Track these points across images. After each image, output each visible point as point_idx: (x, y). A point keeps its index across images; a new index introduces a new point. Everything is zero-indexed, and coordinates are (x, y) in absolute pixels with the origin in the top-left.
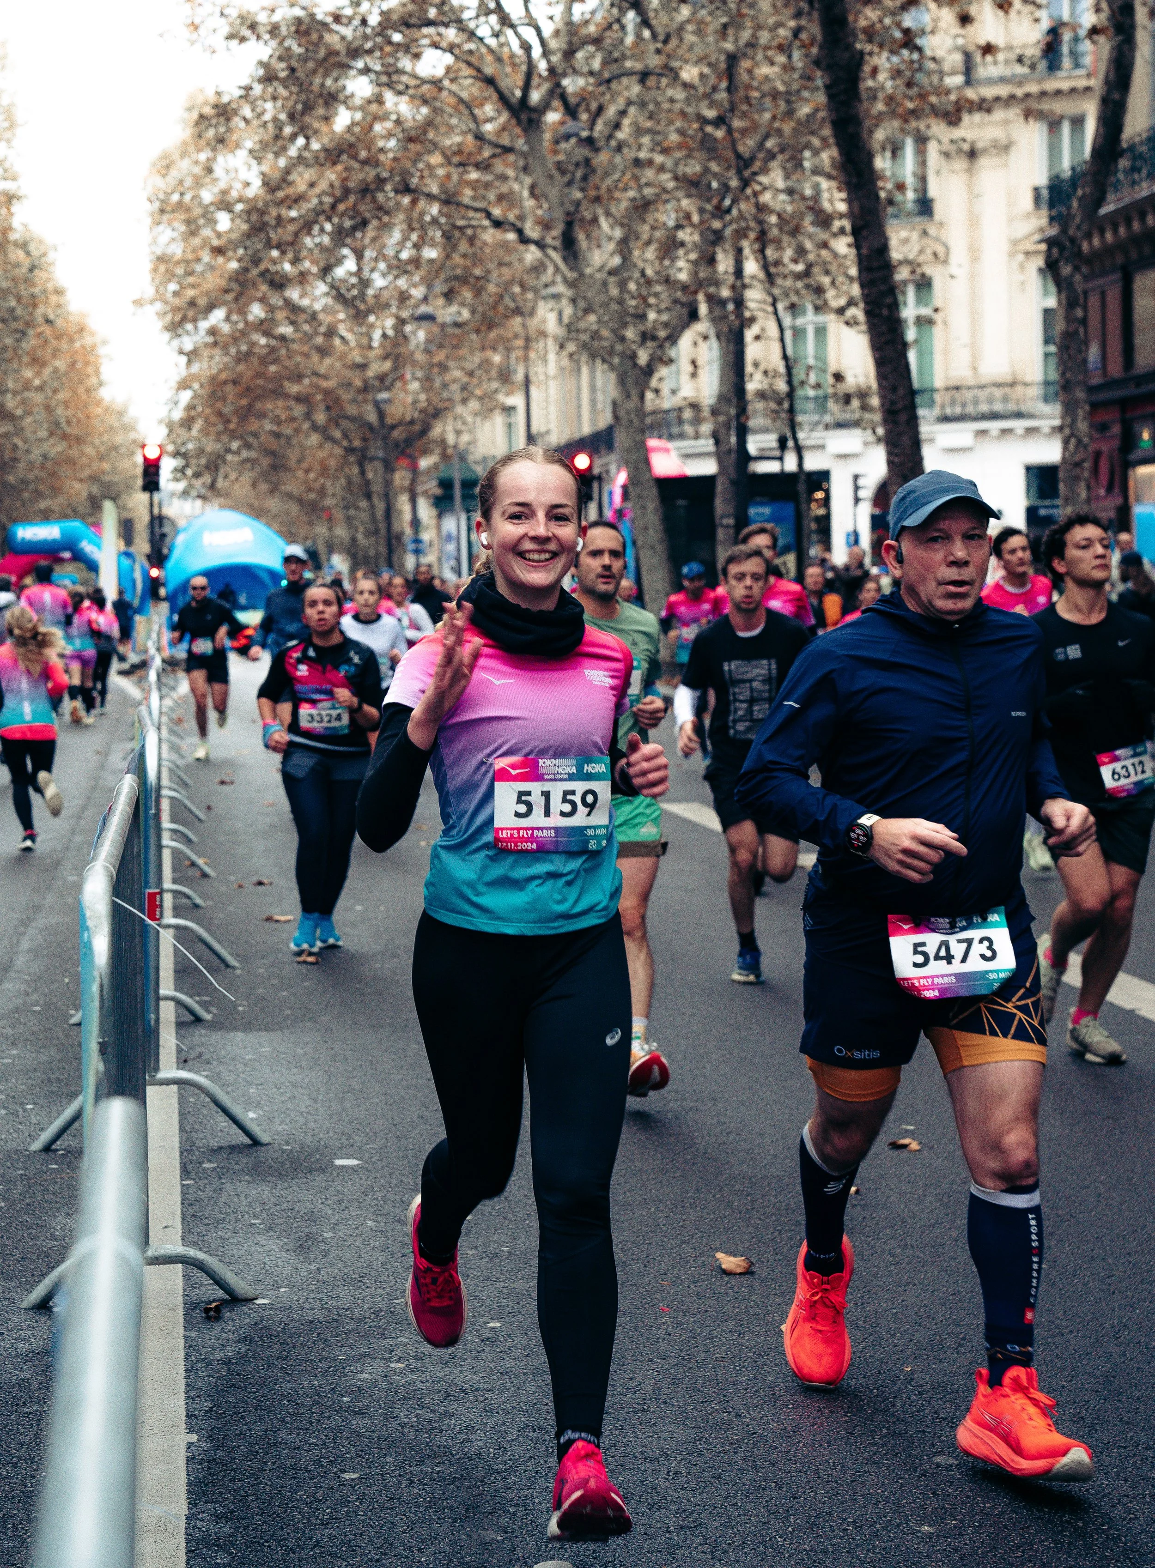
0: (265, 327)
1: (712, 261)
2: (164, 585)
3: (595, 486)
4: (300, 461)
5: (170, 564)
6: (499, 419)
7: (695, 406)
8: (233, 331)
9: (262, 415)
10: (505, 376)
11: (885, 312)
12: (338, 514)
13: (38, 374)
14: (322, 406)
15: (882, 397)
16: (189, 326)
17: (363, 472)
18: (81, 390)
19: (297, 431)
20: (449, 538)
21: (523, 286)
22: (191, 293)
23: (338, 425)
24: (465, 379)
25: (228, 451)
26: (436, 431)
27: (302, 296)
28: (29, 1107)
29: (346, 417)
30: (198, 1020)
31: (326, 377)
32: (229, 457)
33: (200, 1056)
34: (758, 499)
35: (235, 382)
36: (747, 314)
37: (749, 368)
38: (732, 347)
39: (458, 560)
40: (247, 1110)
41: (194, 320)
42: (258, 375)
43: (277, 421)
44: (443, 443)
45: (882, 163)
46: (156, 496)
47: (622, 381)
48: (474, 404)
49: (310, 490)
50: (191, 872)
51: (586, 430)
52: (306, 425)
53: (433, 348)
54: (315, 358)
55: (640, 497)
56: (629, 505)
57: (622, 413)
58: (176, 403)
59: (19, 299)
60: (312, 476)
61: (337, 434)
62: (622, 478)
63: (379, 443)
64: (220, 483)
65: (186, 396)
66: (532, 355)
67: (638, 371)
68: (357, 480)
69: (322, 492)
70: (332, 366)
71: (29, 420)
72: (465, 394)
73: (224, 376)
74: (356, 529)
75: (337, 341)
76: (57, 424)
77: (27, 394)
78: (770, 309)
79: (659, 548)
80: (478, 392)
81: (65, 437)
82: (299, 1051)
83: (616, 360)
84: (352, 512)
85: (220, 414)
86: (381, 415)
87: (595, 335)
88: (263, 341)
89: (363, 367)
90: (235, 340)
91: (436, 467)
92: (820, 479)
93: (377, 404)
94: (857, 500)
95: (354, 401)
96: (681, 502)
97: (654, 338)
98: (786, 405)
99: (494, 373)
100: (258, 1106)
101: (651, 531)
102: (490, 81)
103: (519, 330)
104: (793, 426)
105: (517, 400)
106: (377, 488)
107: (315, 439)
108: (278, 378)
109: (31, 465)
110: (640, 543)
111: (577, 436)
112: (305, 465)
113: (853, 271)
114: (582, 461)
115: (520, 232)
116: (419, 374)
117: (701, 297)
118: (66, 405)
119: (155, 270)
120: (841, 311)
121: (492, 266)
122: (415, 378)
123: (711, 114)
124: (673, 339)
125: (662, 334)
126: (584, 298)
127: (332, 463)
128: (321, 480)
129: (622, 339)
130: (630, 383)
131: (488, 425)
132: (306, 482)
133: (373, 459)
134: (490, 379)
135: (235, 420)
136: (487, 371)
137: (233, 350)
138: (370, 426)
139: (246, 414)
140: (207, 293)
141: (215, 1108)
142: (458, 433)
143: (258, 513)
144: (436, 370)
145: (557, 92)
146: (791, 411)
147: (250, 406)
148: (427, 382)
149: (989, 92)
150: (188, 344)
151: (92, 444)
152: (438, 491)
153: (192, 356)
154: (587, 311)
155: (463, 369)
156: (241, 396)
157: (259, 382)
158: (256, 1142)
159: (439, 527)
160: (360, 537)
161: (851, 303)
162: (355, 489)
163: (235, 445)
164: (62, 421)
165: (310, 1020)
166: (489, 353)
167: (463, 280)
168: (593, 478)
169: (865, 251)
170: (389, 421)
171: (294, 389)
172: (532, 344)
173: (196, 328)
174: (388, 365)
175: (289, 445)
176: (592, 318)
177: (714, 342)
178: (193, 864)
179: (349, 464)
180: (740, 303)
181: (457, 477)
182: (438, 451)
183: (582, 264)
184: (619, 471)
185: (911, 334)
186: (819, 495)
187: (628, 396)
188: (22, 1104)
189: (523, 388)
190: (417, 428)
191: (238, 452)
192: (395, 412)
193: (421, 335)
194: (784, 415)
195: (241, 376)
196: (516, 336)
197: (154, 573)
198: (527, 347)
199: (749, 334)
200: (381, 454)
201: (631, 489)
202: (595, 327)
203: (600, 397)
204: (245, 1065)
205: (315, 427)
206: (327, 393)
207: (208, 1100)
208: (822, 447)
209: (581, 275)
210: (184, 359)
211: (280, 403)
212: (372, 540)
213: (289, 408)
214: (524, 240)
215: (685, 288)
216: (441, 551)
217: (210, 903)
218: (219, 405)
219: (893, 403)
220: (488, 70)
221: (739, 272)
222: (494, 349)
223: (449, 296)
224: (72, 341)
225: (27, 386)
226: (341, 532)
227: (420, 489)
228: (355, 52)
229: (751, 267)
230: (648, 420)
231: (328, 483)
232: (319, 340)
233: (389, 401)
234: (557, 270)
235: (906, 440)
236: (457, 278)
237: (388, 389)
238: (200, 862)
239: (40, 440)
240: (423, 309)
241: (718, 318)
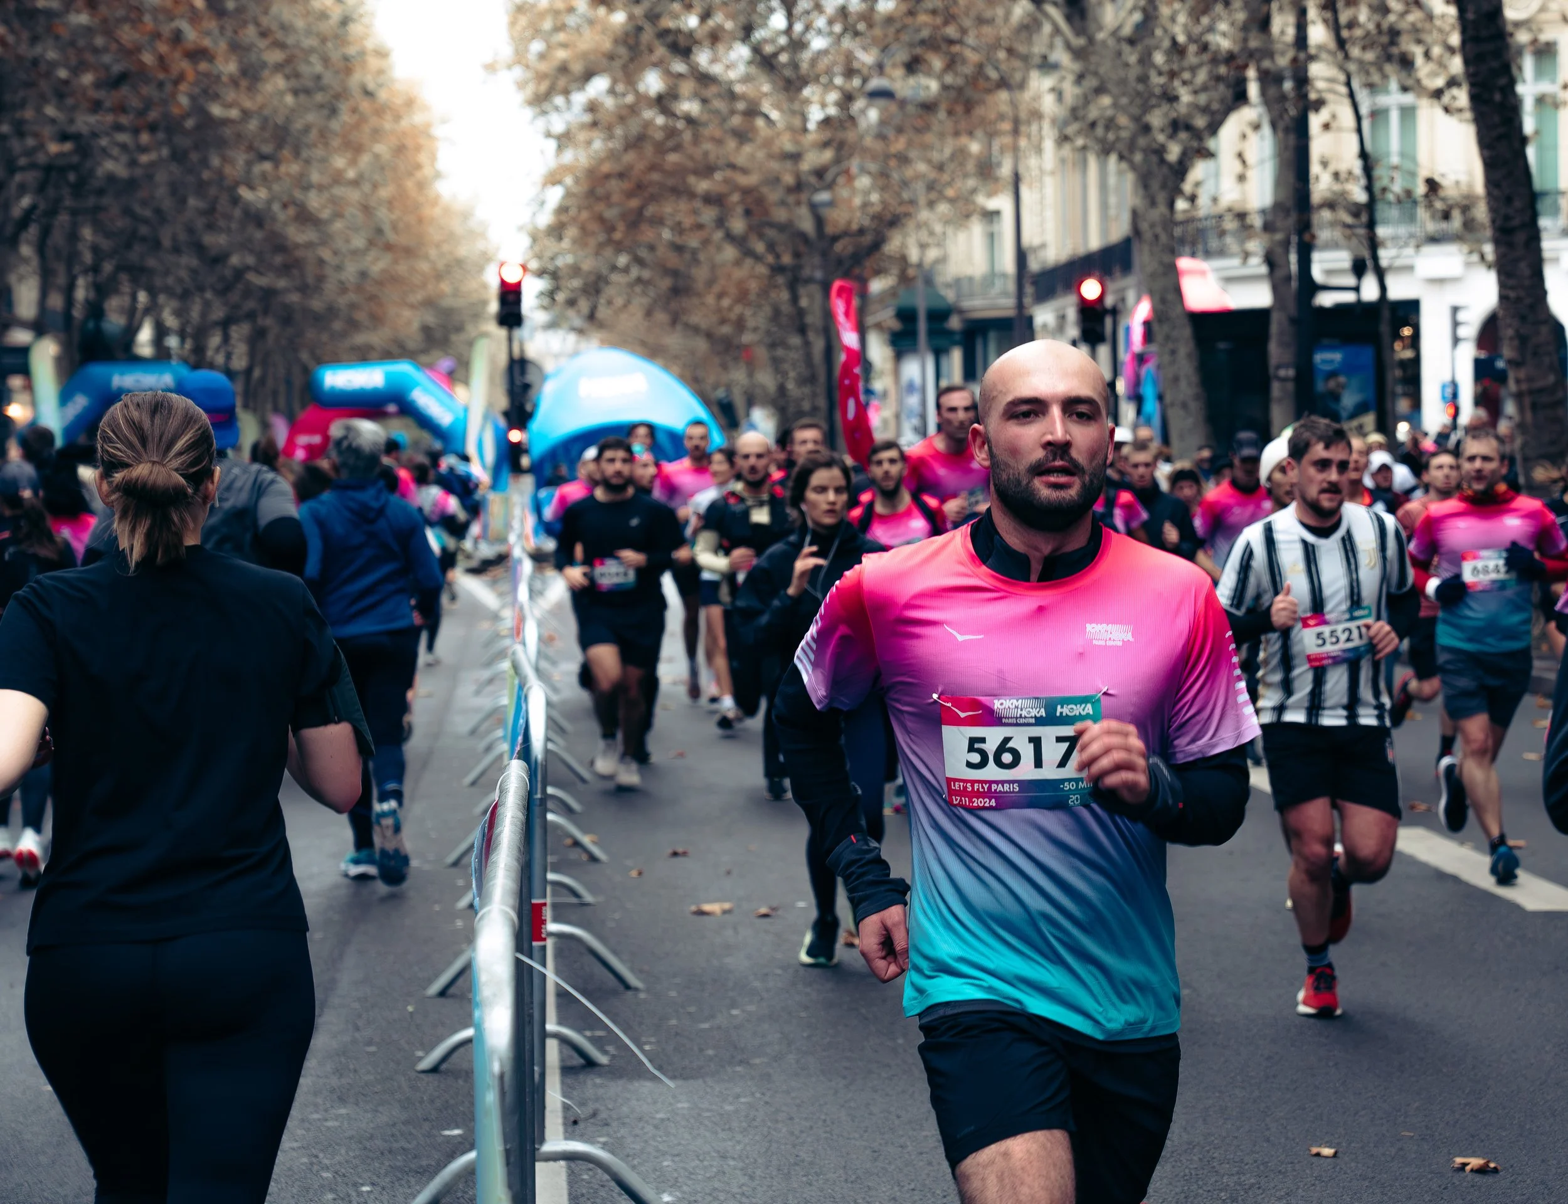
0: (663, 102)
1: (1264, 24)
2: (526, 451)
3: (1108, 321)
4: (710, 283)
5: (535, 425)
6: (977, 229)
7: (1241, 216)
8: (618, 107)
9: (658, 221)
10: (986, 170)
11: (1498, 97)
12: (761, 353)
13: (353, 162)
14: (739, 210)
15: (1492, 210)
16: (559, 100)
17: (795, 299)
18: (410, 184)
19: (706, 242)
20: (911, 388)
21: (1010, 51)
22: (561, 54)
23: (761, 236)
24: (933, 175)
25: (614, 268)
26: (894, 244)
27: (714, 60)
28: (366, 1189)
29: (772, 225)
30: (590, 1064)
31: (745, 171)
32: (615, 277)
33: (594, 1115)
34: (1326, 341)
35: (621, 175)
36: (1313, 96)
37: (1315, 168)
38: (1292, 140)
39: (923, 417)
40: (660, 1191)
41: (566, 92)
42: (653, 167)
43: (678, 228)
44: (903, 259)
46: (517, 333)
47: (1144, 181)
48: (944, 208)
49: (723, 321)
50: (575, 854)
51: (1095, 243)
52: (719, 235)
53: (891, 133)
54: (732, 144)
55: (1168, 338)
56: (1153, 348)
57: (1144, 226)
58: (543, 203)
59: (326, 60)
60: (726, 302)
61: (760, 247)
62: (1142, 310)
63: (817, 260)
64: (603, 312)
65: (555, 195)
66: (1023, 143)
67: (1165, 170)
68: (786, 308)
69: (740, 325)
70: (752, 157)
71: (338, 225)
72: (933, 195)
73: (606, 168)
74: (785, 374)
75: (760, 122)
76: (379, 231)
77: (338, 191)
78: (1343, 90)
79: (1194, 406)
80: (950, 192)
81: (388, 247)
82: (729, 1108)
83: (1138, 157)
84: (780, 352)
85: (601, 219)
86: (820, 222)
87: (1110, 124)
88: (660, 120)
89: (795, 157)
90: (622, 119)
91: (892, 293)
92: (1409, 310)
93: (814, 208)
94: (1456, 341)
95: (783, 203)
96: (1222, 345)
97: (1188, 127)
98: (1364, 218)
99: (970, 166)
100: (675, 1185)
101: (1183, 384)
103: (1005, 108)
104: (1374, 244)
105: (1002, 203)
106: (814, 319)
107: (730, 253)
108: (681, 172)
109: (343, 289)
110: (1168, 399)
111: (1081, 251)
112: (716, 289)
113: (1455, 39)
114: (1091, 289)
116: (873, 167)
117: (1251, 73)
118: (390, 204)
119: (513, 23)
120: (1438, 94)
121: (967, 23)
122: (863, 170)
124: (1214, 128)
125: (1200, 122)
126: (1096, 74)
127: (753, 286)
128: (738, 309)
129: (1147, 129)
130: (1155, 185)
131: (962, 236)
132: (719, 310)
133: (809, 281)
134: (966, 176)
135: (621, 227)
136: (962, 164)
137: (619, 131)
138: (803, 236)
139: (635, 220)
140: (584, 56)
141: (617, 1189)
142: (923, 246)
143: (652, 351)
144: (893, 163)
146: (1371, 225)
147: (640, 211)
148: (883, 176)
150: (558, 124)
151: (426, 257)
152: (896, 325)
153: (564, 140)
154: (1100, 90)
155: (929, 162)
156: (630, 194)
157: (655, 176)
159: (897, 373)
160: (791, 386)
161: (1452, 83)
162: (784, 320)
163: (623, 260)
164: (387, 228)
165: (741, 1062)
166: (964, 140)
167: (932, 44)
168: (1105, 312)
169: (1470, 16)
170: (829, 230)
171: (703, 186)
172: (1023, 128)
173: (568, 102)
174: (828, 155)
175: (695, 261)
176: (1106, 101)
177: (1267, 130)
178: (577, 844)
179: (776, 287)
180: (1302, 81)
181: (922, 307)
182: (895, 271)
183: (1092, 26)
184: (1138, 300)
185: (1529, 125)
186: (1407, 331)
187: (1153, 203)
188: (356, 1185)
189: (1011, 188)
190: (868, 239)
191: (626, 270)
192: (838, 218)
193: (873, 115)
194: (1362, 231)
195: (630, 167)
196: (1002, 117)
197: (515, 436)
198: (1016, 132)
199: (1315, 121)
200: (819, 275)
201: (1156, 327)
202: (1109, 113)
203: (1113, 200)
204: (656, 1127)
205: (730, 237)
206: (746, 192)
207: (607, 1177)
208: (1410, 268)
209: (1091, 40)
210: (552, 144)
211: (683, 205)
212: (807, 390)
213: (695, 212)
215: (1230, 58)
216: (900, 402)
217: (601, 899)
218: (600, 207)
219: (1507, 218)
221: (1301, 40)
222: (971, 134)
223: (913, 66)
224: (397, 118)
225: (338, 178)
226: (766, 379)
227: (870, 320)
229: (1318, 34)
230: (1178, 231)
231: (748, 312)
232: (736, 121)
233: (831, 204)
234: (1057, 30)
235: (1524, 268)
236: (923, 42)
237: (830, 186)
238: (586, 840)
239: (355, 253)
240: (875, 83)
241: (1273, 101)
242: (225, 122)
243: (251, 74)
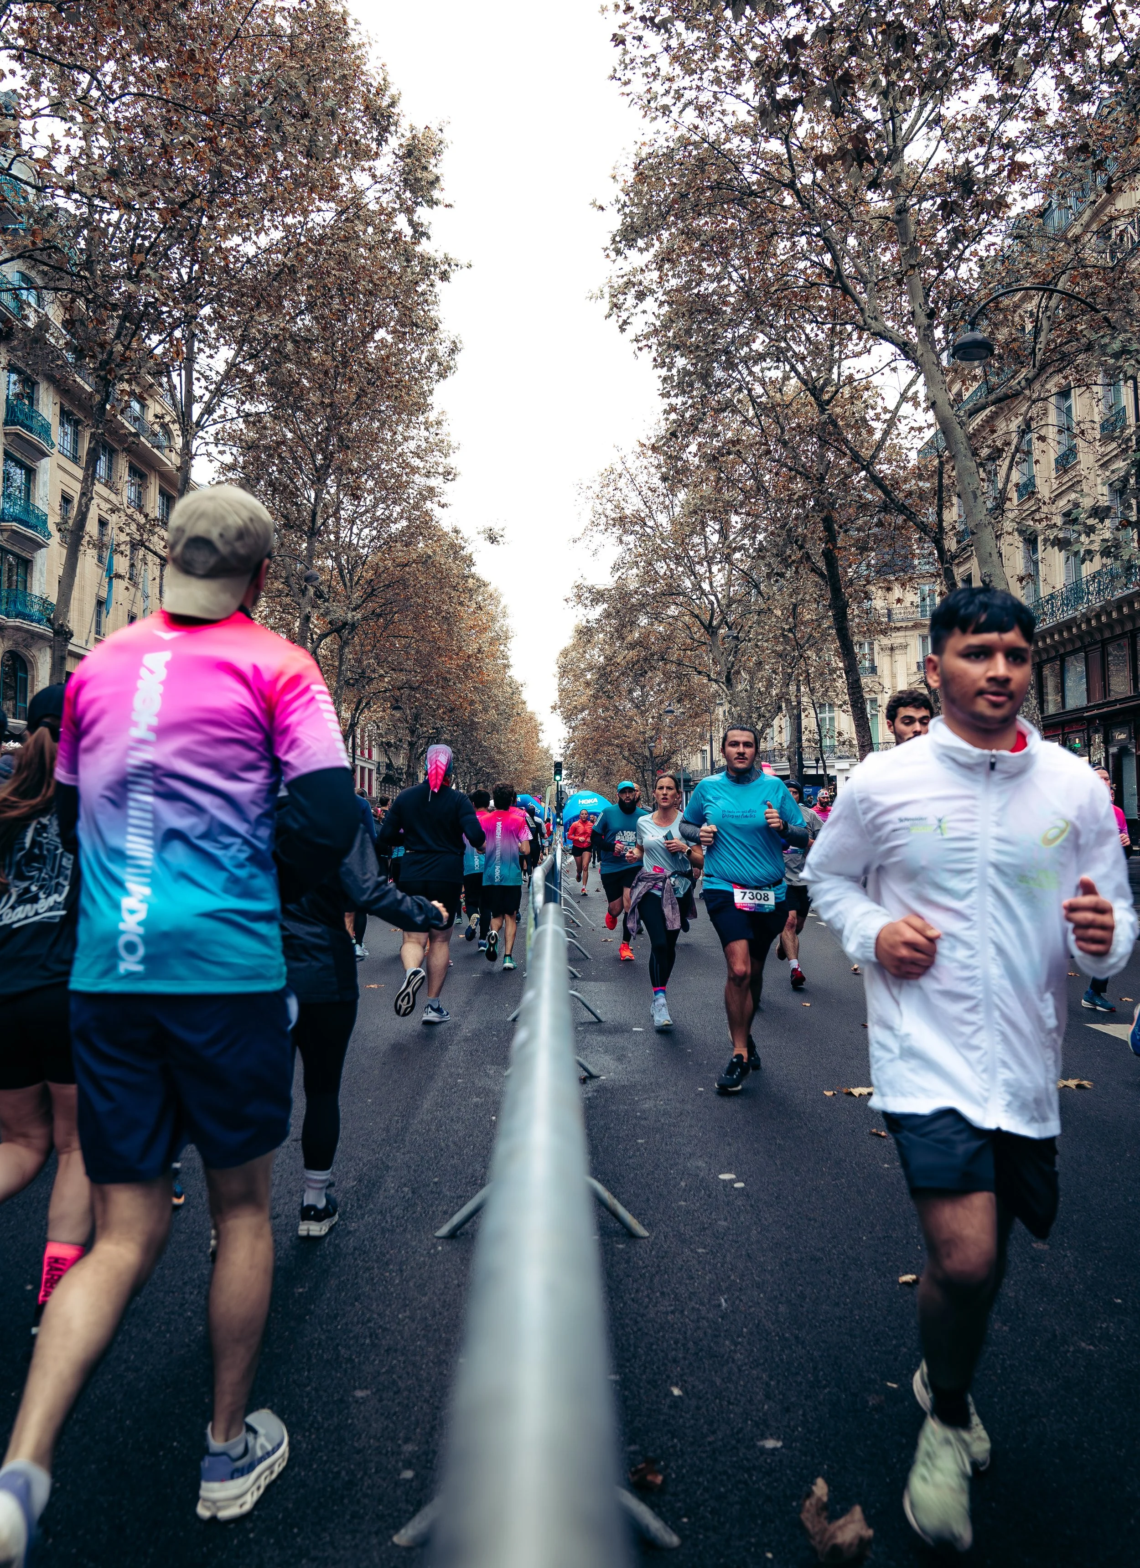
1: (787, 686)
4: (619, 771)
5: (565, 808)
6: (699, 755)
7: (780, 747)
8: (591, 719)
9: (602, 753)
10: (702, 737)
11: (859, 705)
13: (514, 736)
14: (627, 749)
16: (573, 717)
17: (644, 776)
18: (530, 743)
19: (616, 759)
22: (574, 704)
23: (633, 757)
24: (685, 739)
25: (589, 767)
26: (674, 759)
29: (636, 753)
30: (575, 977)
31: (628, 737)
32: (589, 770)
35: (591, 739)
36: (802, 707)
37: (802, 730)
38: (795, 722)
41: (575, 715)
42: (601, 736)
43: (608, 755)
44: (676, 764)
45: (856, 649)
46: (560, 782)
48: (689, 748)
52: (620, 757)
53: (673, 726)
54: (625, 729)
58: (569, 747)
59: (507, 705)
61: (633, 761)
63: (650, 764)
64: (585, 781)
70: (631, 733)
71: (509, 754)
72: (685, 745)
73: (587, 737)
75: (633, 723)
76: (521, 756)
77: (509, 744)
78: (811, 705)
80: (691, 744)
85: (585, 752)
86: (651, 752)
88: (603, 723)
89: (644, 733)
90: (592, 723)
92: (833, 779)
93: (649, 748)
95: (640, 747)
97: (764, 718)
98: (818, 745)
99: (697, 736)
102: (697, 617)
103: (708, 718)
104: (822, 755)
105: (707, 747)
107: (624, 762)
108: (609, 738)
113: (846, 691)
115: (709, 676)
116: (667, 736)
117: (783, 703)
120: (840, 706)
121: (697, 691)
123: (787, 627)
124: (771, 718)
125: (767, 716)
126: (734, 702)
131: (694, 757)
134: (696, 739)
135: (591, 754)
136: (695, 735)
137: (591, 727)
138: (646, 757)
139: (596, 752)
140: (581, 704)
142: (682, 760)
145: (724, 621)
147: (597, 750)
149: (898, 625)
156: (594, 745)
158: (600, 1021)
161: (845, 703)
163: (591, 765)
169: (850, 680)
170: (654, 755)
171: (616, 742)
172: (713, 724)
173: (576, 718)
174: (654, 732)
175: (613, 764)
176: (738, 709)
177: (788, 719)
179: (638, 773)
180: (799, 703)
183: (734, 687)
189: (709, 742)
190: (665, 758)
191: (592, 768)
192: (656, 752)
193: (668, 720)
194: (817, 750)
195: (594, 737)
196: (707, 721)
199: (803, 716)
200: (651, 768)
205: (623, 757)
206: (629, 744)
208: (833, 765)
209: (733, 694)
210: (571, 730)
211: (610, 748)
213: (613, 750)
214: (710, 680)
215: (776, 697)
218: (585, 749)
220: (696, 612)
221: (798, 691)
222: (698, 726)
223: (680, 702)
225: (509, 740)
228: (643, 606)
229: (803, 689)
232: (627, 722)
233: (654, 747)
234: (724, 692)
236: (683, 694)
237: (654, 742)
239: (514, 762)
240: (669, 709)
241: (790, 708)
242: (478, 723)
243: (485, 710)
